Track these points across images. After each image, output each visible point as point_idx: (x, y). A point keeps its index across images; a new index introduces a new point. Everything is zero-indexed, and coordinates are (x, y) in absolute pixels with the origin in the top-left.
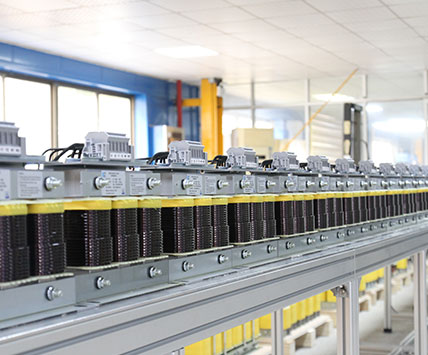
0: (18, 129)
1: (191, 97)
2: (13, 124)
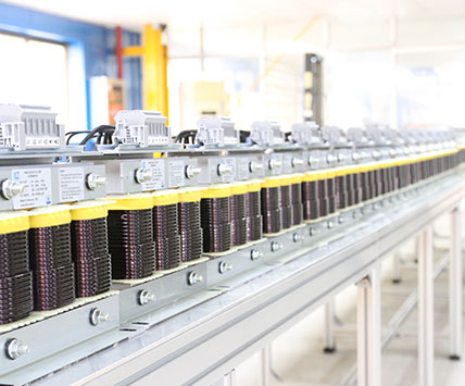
0: (55, 115)
1: (132, 44)
2: (48, 108)
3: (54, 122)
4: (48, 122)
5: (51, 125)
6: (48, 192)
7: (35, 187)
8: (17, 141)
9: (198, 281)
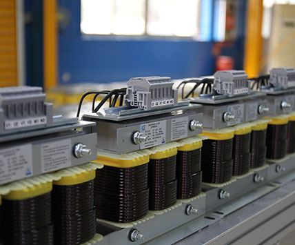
3: (171, 88)
4: (167, 89)
5: (169, 90)
6: (164, 136)
7: (155, 134)
8: (145, 104)
9: (260, 181)
